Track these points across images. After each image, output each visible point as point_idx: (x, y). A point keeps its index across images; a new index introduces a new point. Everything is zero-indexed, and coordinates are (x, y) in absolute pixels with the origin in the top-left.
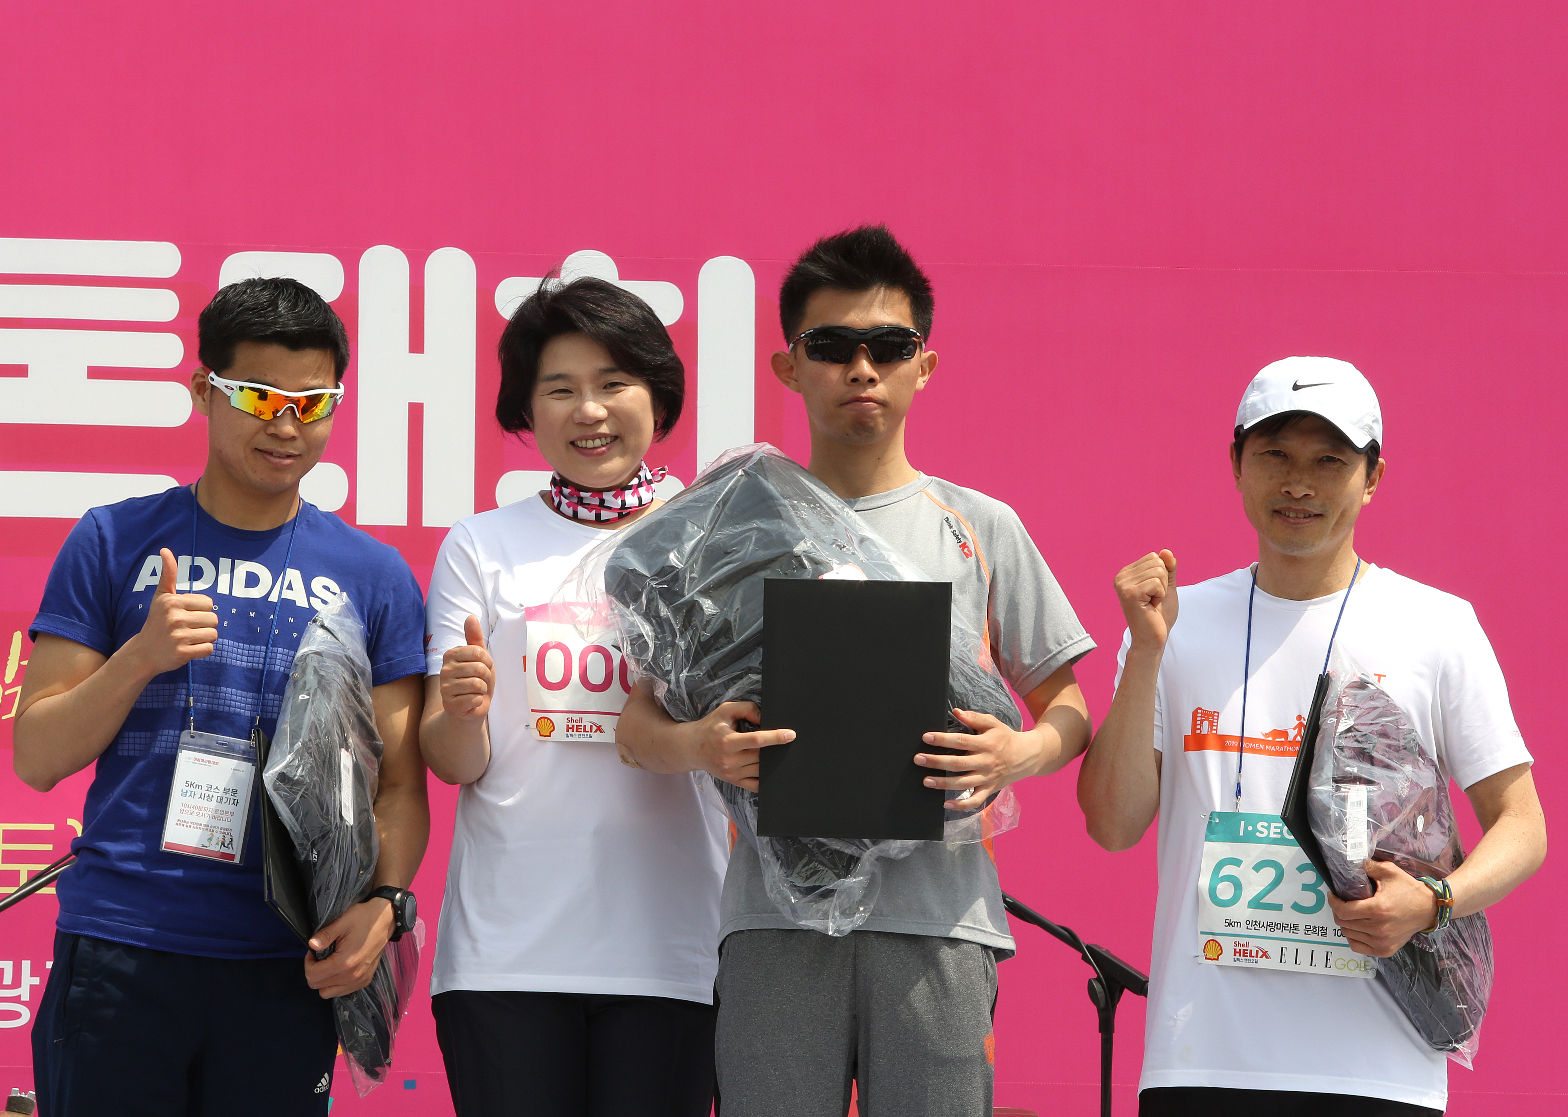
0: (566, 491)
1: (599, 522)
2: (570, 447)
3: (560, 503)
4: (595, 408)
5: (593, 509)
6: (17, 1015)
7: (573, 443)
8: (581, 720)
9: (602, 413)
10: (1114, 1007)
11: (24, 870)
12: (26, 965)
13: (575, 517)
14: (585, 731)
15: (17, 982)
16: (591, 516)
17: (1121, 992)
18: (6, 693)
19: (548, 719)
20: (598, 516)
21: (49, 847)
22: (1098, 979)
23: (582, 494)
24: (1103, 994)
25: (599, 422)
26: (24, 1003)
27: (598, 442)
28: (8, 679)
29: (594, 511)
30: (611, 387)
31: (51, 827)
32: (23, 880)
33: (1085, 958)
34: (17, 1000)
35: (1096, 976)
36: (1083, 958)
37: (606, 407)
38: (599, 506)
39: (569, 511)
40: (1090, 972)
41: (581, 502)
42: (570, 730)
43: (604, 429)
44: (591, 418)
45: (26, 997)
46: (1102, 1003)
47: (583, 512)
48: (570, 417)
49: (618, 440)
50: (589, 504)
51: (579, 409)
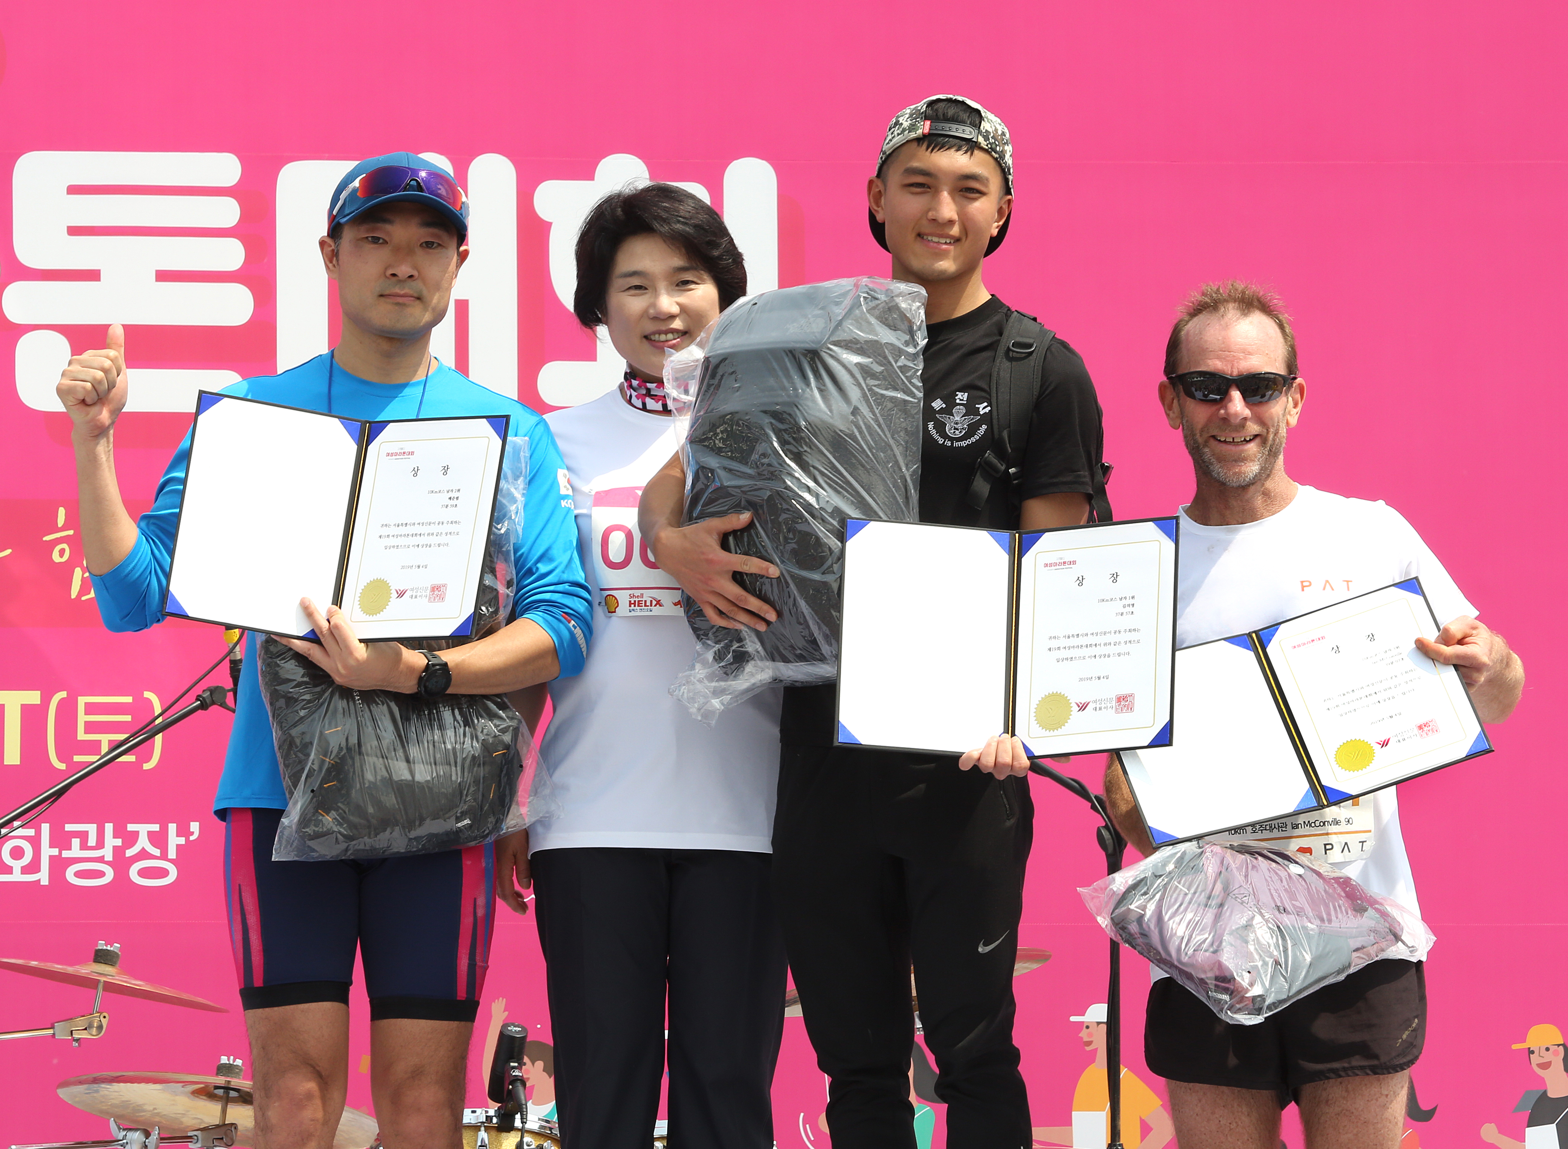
0: (637, 384)
1: (664, 412)
2: (644, 340)
3: (630, 395)
4: (668, 303)
5: (660, 400)
6: (101, 874)
7: (646, 337)
8: (642, 595)
9: (675, 309)
11: (105, 740)
12: (109, 827)
13: (644, 409)
14: (645, 606)
15: (100, 844)
16: (659, 407)
19: (613, 596)
20: (665, 407)
21: (128, 718)
23: (652, 386)
25: (672, 317)
26: (107, 863)
27: (670, 336)
29: (660, 402)
30: (683, 285)
31: (129, 699)
32: (105, 749)
34: (101, 859)
37: (678, 304)
38: (665, 397)
39: (639, 403)
41: (648, 393)
42: (633, 605)
43: (677, 324)
44: (664, 314)
45: (109, 857)
47: (650, 403)
48: (645, 313)
49: (687, 335)
50: (656, 396)
51: (654, 305)
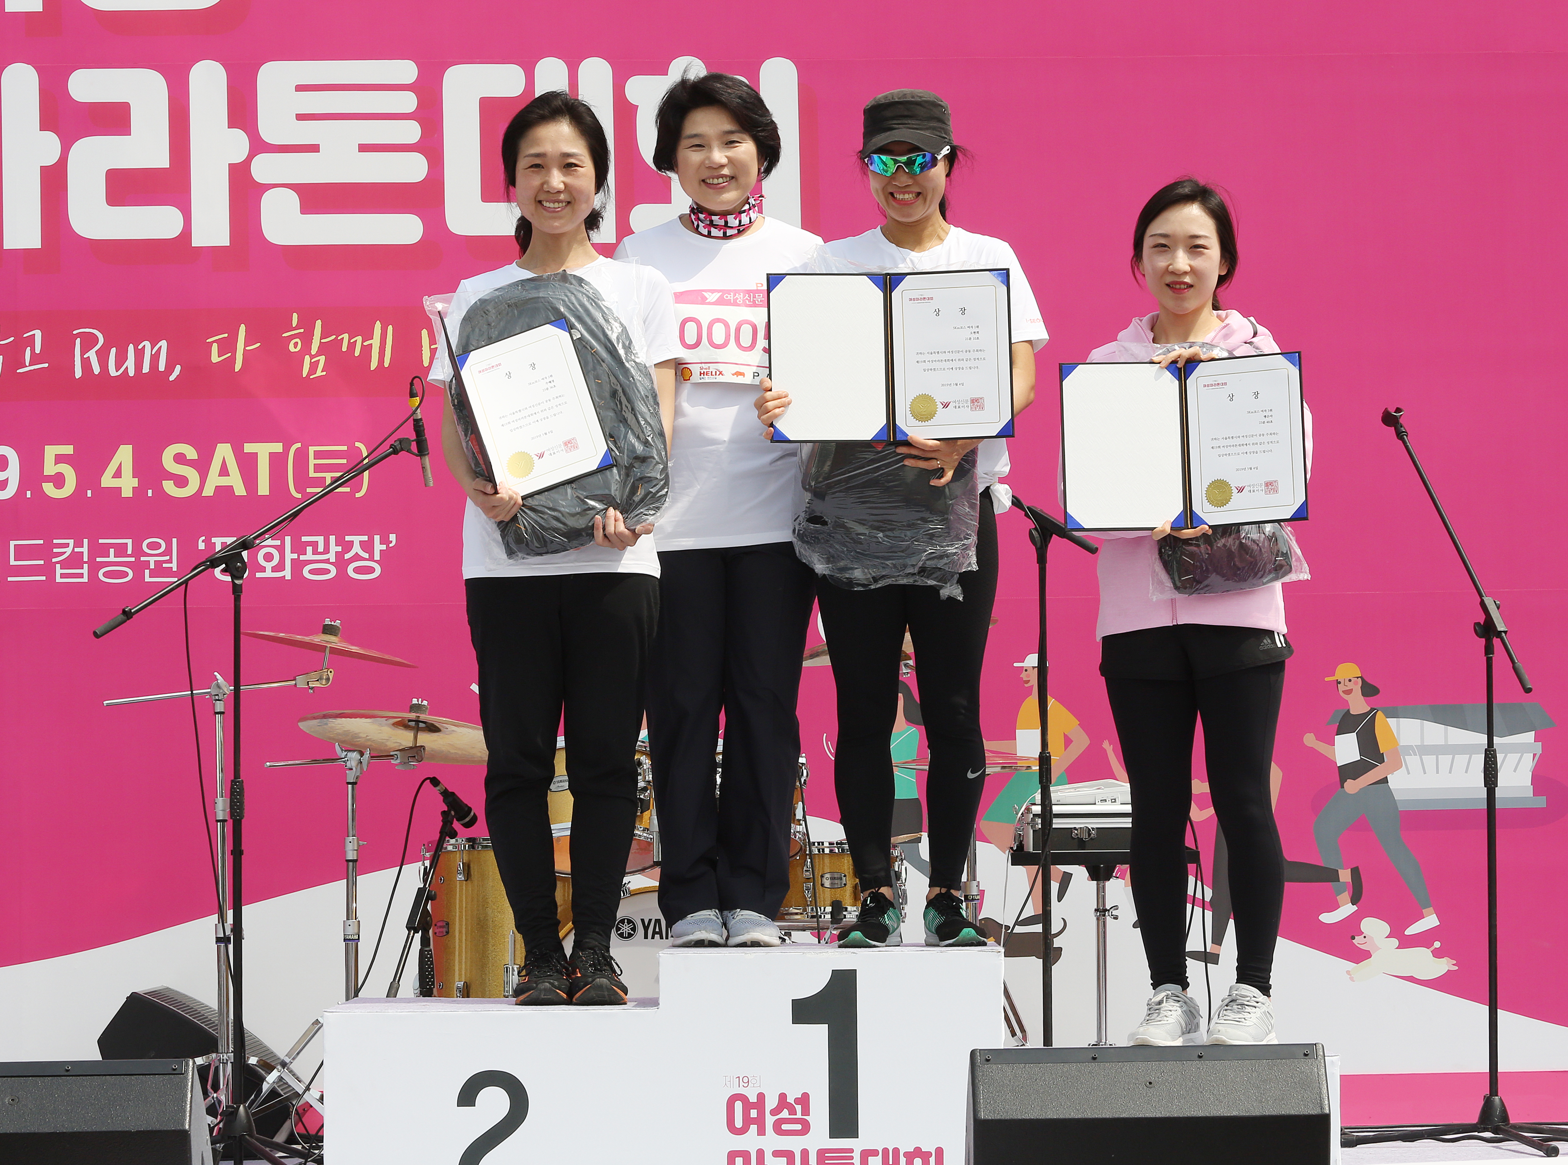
0: (702, 216)
1: (725, 237)
2: (702, 183)
3: (698, 225)
4: (719, 156)
5: (721, 229)
6: (327, 571)
7: (703, 181)
8: (709, 368)
9: (724, 161)
10: (1047, 546)
11: (328, 477)
12: (332, 538)
13: (709, 235)
14: (712, 375)
15: (327, 551)
16: (721, 234)
17: (1051, 536)
18: (312, 361)
19: (688, 368)
20: (725, 233)
21: (344, 461)
22: (1036, 529)
23: (714, 218)
24: (1039, 538)
25: (722, 166)
26: (331, 563)
27: (721, 180)
28: (313, 352)
29: (722, 231)
30: (730, 144)
31: (345, 448)
32: (327, 483)
33: (1026, 515)
34: (327, 561)
35: (1034, 527)
36: (1025, 515)
37: (727, 157)
38: (724, 226)
39: (705, 232)
40: (1030, 524)
41: (712, 224)
42: (702, 375)
43: (726, 171)
44: (716, 163)
45: (333, 560)
46: (1039, 544)
47: (715, 232)
48: (702, 163)
49: (734, 179)
50: (718, 225)
51: (709, 158)
